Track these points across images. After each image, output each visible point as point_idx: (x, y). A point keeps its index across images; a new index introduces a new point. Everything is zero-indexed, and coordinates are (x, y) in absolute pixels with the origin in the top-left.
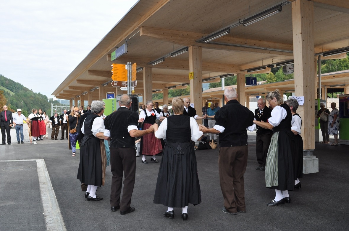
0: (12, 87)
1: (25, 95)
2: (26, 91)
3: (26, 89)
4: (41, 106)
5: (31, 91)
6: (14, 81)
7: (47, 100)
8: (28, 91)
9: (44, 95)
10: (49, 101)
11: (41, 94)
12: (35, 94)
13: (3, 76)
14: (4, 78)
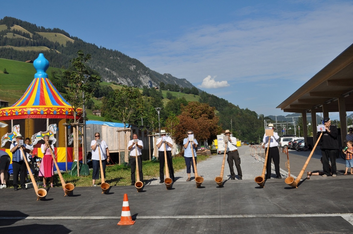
0: (215, 104)
1: (231, 112)
2: (232, 108)
3: (231, 105)
4: (250, 125)
5: (238, 107)
6: (218, 97)
7: (257, 117)
8: (233, 108)
9: (253, 111)
10: (258, 118)
11: (249, 110)
12: (242, 111)
13: (206, 92)
14: (207, 94)
